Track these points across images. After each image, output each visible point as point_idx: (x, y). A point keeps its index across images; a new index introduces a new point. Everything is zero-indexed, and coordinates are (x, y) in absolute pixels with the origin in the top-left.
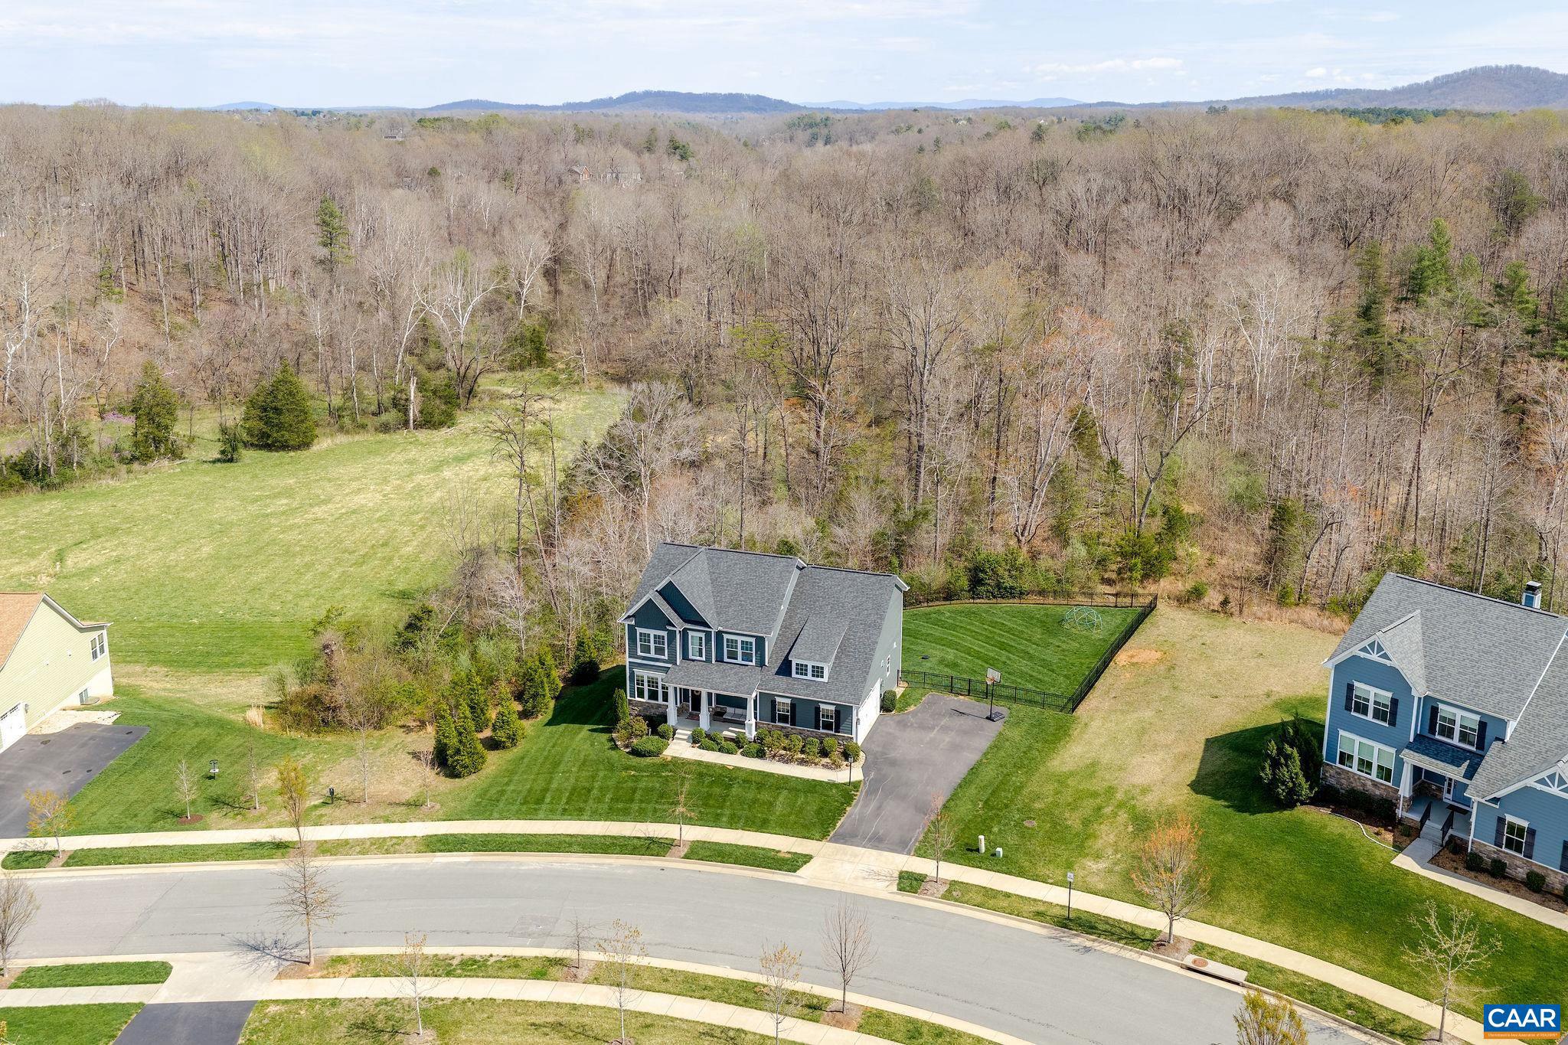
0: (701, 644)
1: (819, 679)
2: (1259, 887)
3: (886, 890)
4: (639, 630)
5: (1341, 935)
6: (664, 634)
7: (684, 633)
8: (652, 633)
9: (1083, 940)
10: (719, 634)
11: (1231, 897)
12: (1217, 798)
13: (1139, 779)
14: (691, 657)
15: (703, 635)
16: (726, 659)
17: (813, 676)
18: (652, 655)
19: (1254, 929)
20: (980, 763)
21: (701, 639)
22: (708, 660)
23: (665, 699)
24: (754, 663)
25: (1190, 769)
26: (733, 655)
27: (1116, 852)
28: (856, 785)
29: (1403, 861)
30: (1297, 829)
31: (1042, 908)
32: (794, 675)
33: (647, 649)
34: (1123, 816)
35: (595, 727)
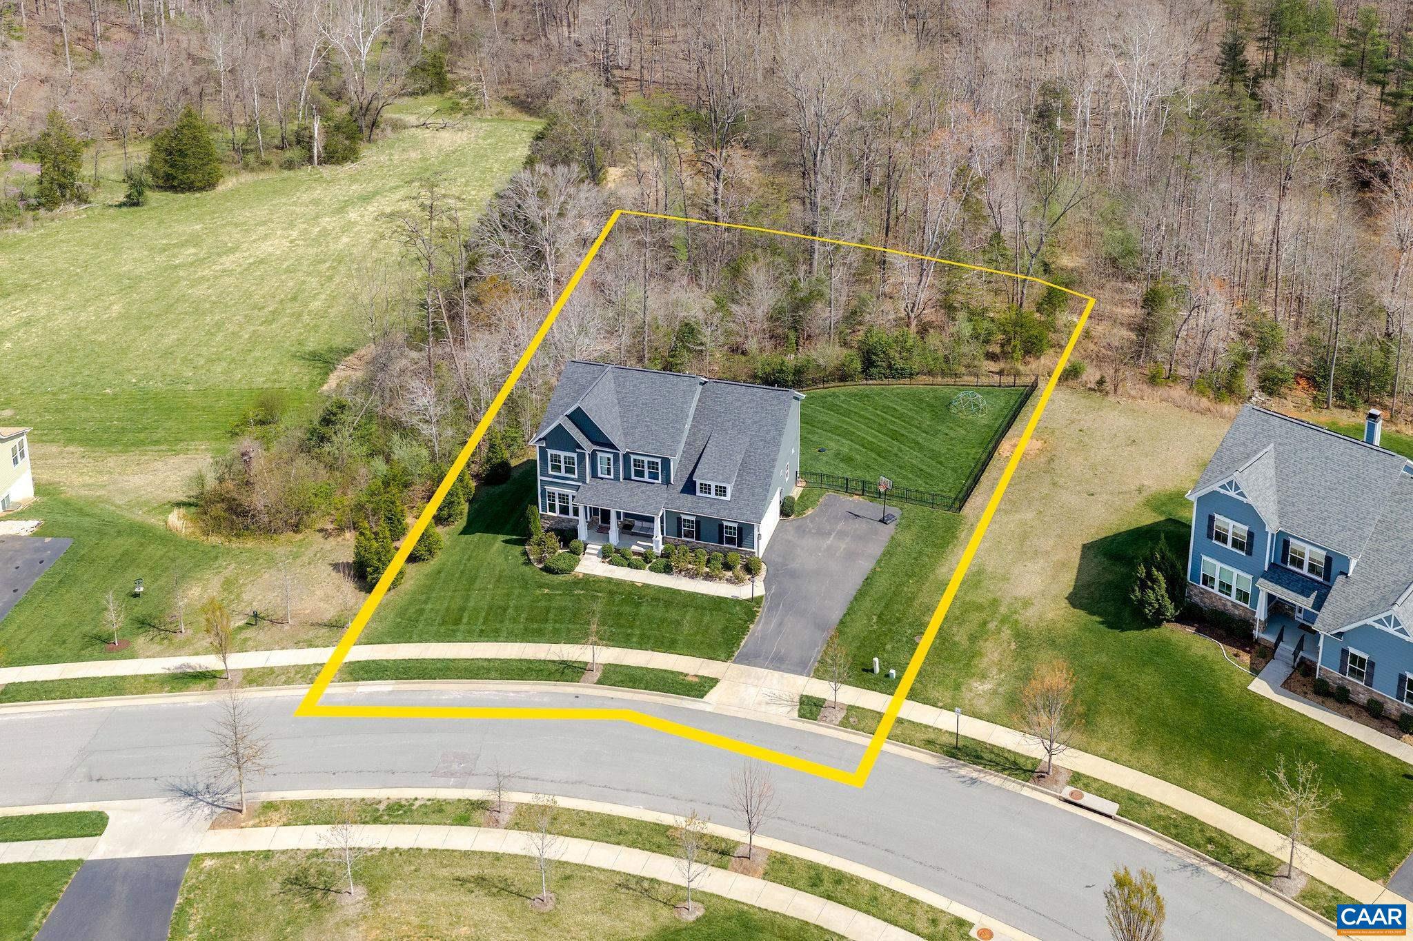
0: (609, 464)
1: (722, 498)
2: (1130, 712)
3: (786, 716)
4: (550, 452)
5: (1203, 763)
6: (574, 455)
7: (593, 455)
8: (562, 454)
9: (969, 771)
10: (627, 456)
11: (1105, 722)
12: (1092, 613)
13: (1022, 592)
14: (600, 475)
15: (611, 456)
16: (633, 477)
17: (716, 494)
18: (563, 473)
19: (1125, 757)
20: (874, 572)
21: (609, 459)
22: (617, 478)
23: (576, 512)
24: (660, 481)
25: (1067, 580)
26: (640, 473)
27: (1000, 671)
28: (757, 601)
29: (1259, 687)
30: (1163, 650)
31: (932, 736)
32: (698, 493)
33: (557, 468)
34: (1007, 632)
35: (508, 537)
